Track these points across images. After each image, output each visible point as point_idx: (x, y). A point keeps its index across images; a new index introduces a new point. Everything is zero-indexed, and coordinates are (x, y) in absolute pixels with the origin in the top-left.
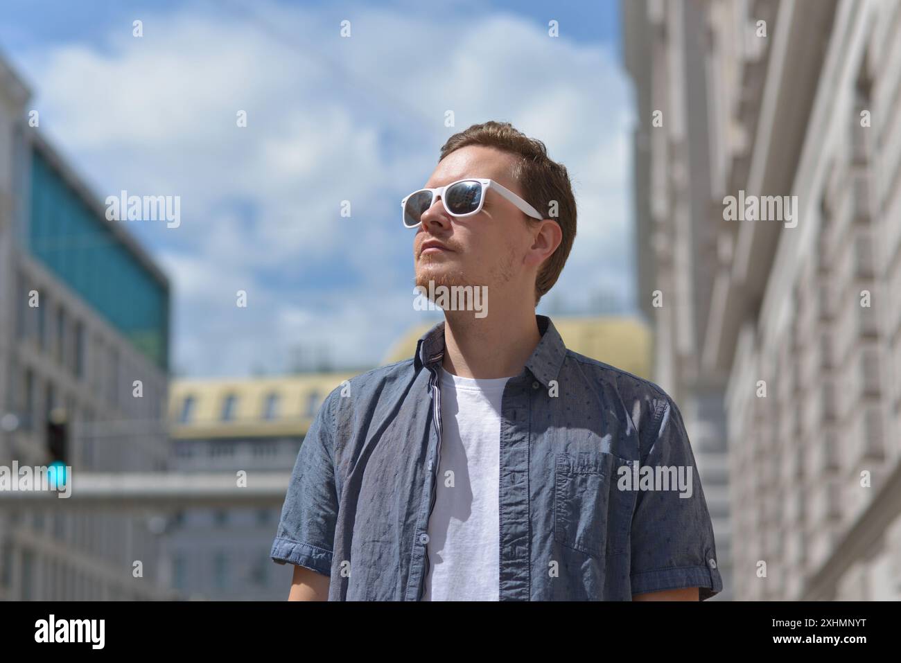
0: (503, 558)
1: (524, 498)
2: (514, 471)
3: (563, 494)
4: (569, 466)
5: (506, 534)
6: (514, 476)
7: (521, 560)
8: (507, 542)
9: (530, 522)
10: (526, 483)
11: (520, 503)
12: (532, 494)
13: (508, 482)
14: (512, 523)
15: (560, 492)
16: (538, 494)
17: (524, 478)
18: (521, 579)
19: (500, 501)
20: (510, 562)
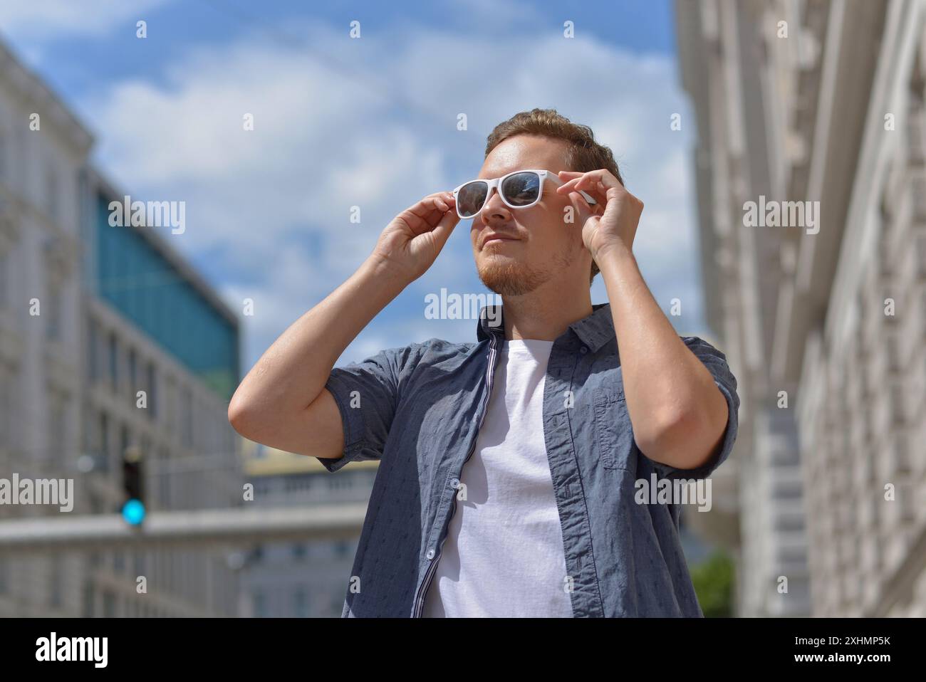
0: (561, 499)
1: (568, 438)
2: (555, 415)
3: (604, 424)
4: (606, 397)
5: (558, 477)
6: (556, 418)
7: (576, 497)
8: (559, 484)
9: (577, 459)
10: (567, 423)
11: (564, 443)
12: (574, 432)
13: (551, 427)
14: (560, 465)
15: (600, 423)
16: (579, 430)
17: (565, 418)
18: (579, 514)
19: (547, 447)
20: (566, 501)
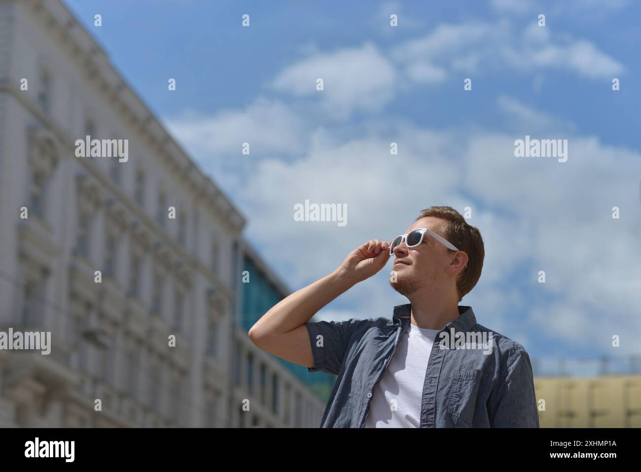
0: (423, 421)
1: (435, 391)
2: (431, 377)
3: (455, 390)
4: (460, 376)
5: (424, 409)
6: (431, 380)
7: (430, 423)
8: (424, 413)
9: (436, 403)
10: (437, 383)
11: (432, 393)
12: (439, 389)
13: (428, 383)
14: (428, 404)
15: (453, 389)
16: (442, 389)
17: (436, 381)
19: (423, 392)
20: (425, 423)
